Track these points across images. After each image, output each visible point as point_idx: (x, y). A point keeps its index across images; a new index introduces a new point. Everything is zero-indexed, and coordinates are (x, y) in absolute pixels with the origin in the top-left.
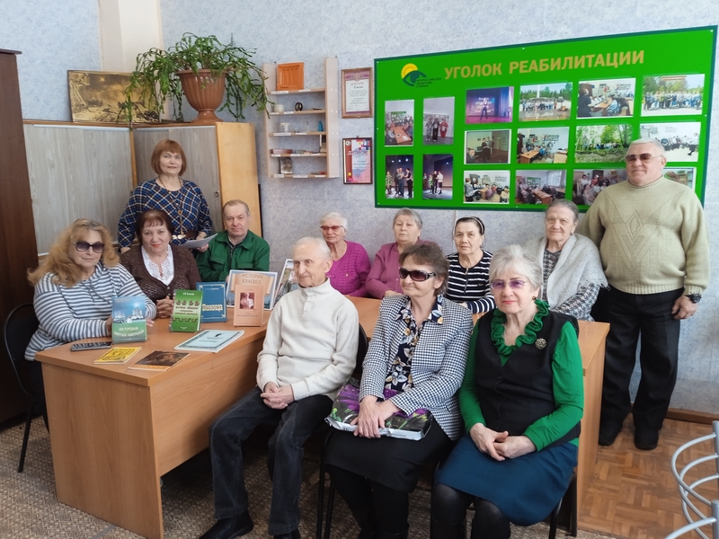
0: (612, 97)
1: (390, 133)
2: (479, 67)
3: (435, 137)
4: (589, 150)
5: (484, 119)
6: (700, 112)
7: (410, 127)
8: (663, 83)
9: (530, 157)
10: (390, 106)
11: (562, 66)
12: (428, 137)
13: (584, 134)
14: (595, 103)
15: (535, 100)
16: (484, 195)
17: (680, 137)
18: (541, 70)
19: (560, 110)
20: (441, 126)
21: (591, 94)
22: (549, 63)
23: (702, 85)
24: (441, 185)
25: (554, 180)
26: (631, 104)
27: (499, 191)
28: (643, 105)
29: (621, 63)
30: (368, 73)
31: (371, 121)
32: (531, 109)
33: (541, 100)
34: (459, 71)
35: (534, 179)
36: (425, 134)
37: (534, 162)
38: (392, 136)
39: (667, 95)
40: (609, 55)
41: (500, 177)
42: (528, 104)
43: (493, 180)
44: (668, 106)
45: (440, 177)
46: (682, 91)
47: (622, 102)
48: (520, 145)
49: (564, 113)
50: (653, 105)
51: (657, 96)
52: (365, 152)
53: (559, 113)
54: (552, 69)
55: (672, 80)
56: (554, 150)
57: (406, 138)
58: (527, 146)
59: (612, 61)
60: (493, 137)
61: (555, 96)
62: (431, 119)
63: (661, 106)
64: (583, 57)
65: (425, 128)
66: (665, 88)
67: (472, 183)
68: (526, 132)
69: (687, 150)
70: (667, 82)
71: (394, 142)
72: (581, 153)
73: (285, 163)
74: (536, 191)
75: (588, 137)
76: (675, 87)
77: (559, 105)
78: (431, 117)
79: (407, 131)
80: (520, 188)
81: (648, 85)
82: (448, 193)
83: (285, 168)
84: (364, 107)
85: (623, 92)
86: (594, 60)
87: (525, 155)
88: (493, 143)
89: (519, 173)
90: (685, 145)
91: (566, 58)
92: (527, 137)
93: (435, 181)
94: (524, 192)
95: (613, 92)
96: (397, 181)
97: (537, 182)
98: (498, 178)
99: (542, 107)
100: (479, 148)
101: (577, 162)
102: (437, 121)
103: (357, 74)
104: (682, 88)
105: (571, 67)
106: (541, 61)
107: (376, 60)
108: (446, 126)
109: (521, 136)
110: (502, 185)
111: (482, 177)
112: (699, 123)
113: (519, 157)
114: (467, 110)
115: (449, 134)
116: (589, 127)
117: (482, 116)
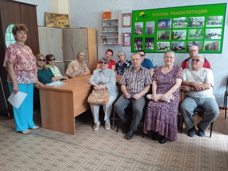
0: (198, 22)
1: (136, 32)
2: (162, 13)
3: (149, 33)
4: (192, 36)
5: (163, 27)
6: (221, 26)
7: (142, 30)
8: (212, 18)
9: (176, 38)
10: (136, 24)
11: (185, 13)
12: (147, 32)
13: (190, 32)
14: (194, 23)
15: (177, 22)
16: (162, 49)
17: (216, 33)
18: (179, 14)
19: (184, 25)
20: (151, 29)
21: (193, 21)
22: (181, 12)
23: (222, 19)
24: (150, 46)
25: (182, 44)
26: (204, 24)
27: (167, 48)
28: (207, 24)
29: (201, 13)
30: (130, 15)
31: (130, 28)
32: (176, 25)
33: (179, 22)
34: (156, 14)
35: (176, 44)
36: (146, 32)
37: (177, 39)
38: (137, 32)
39: (213, 21)
40: (198, 10)
41: (167, 44)
42: (176, 23)
43: (165, 45)
44: (213, 24)
45: (150, 44)
46: (217, 20)
47: (201, 23)
48: (173, 35)
49: (185, 26)
50: (209, 24)
51: (211, 22)
52: (129, 37)
53: (184, 26)
54: (182, 14)
55: (214, 17)
56: (182, 36)
57: (141, 33)
58: (175, 35)
59: (198, 12)
60: (165, 33)
61: (183, 21)
62: (148, 28)
63: (211, 24)
64: (191, 11)
65: (146, 30)
66: (213, 20)
67: (159, 45)
68: (175, 31)
69: (218, 36)
70: (213, 18)
71: (137, 34)
72: (190, 37)
73: (105, 40)
74: (177, 47)
75: (192, 32)
76: (215, 19)
77: (184, 24)
78: (148, 27)
79: (141, 31)
80: (172, 47)
81: (208, 18)
82: (152, 48)
83: (105, 42)
84: (129, 24)
85: (201, 21)
86: (194, 12)
87: (174, 37)
88: (165, 34)
89: (172, 42)
90: (218, 35)
91: (186, 11)
92: (175, 32)
93: (149, 45)
94: (174, 48)
95: (199, 20)
96: (138, 45)
97: (177, 45)
98: (166, 44)
99: (179, 24)
100: (161, 36)
101: (189, 39)
102: (150, 28)
103: (127, 15)
104: (217, 19)
105: (187, 14)
106: (179, 12)
107: (132, 11)
108: (152, 29)
109: (173, 32)
110: (168, 46)
111: (162, 44)
112: (221, 29)
113: (173, 38)
114: (158, 25)
115: (153, 32)
116: (192, 30)
117: (162, 27)
